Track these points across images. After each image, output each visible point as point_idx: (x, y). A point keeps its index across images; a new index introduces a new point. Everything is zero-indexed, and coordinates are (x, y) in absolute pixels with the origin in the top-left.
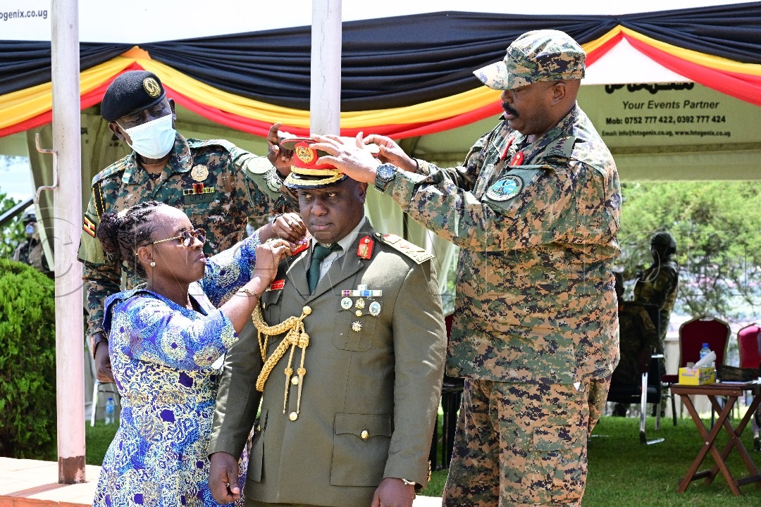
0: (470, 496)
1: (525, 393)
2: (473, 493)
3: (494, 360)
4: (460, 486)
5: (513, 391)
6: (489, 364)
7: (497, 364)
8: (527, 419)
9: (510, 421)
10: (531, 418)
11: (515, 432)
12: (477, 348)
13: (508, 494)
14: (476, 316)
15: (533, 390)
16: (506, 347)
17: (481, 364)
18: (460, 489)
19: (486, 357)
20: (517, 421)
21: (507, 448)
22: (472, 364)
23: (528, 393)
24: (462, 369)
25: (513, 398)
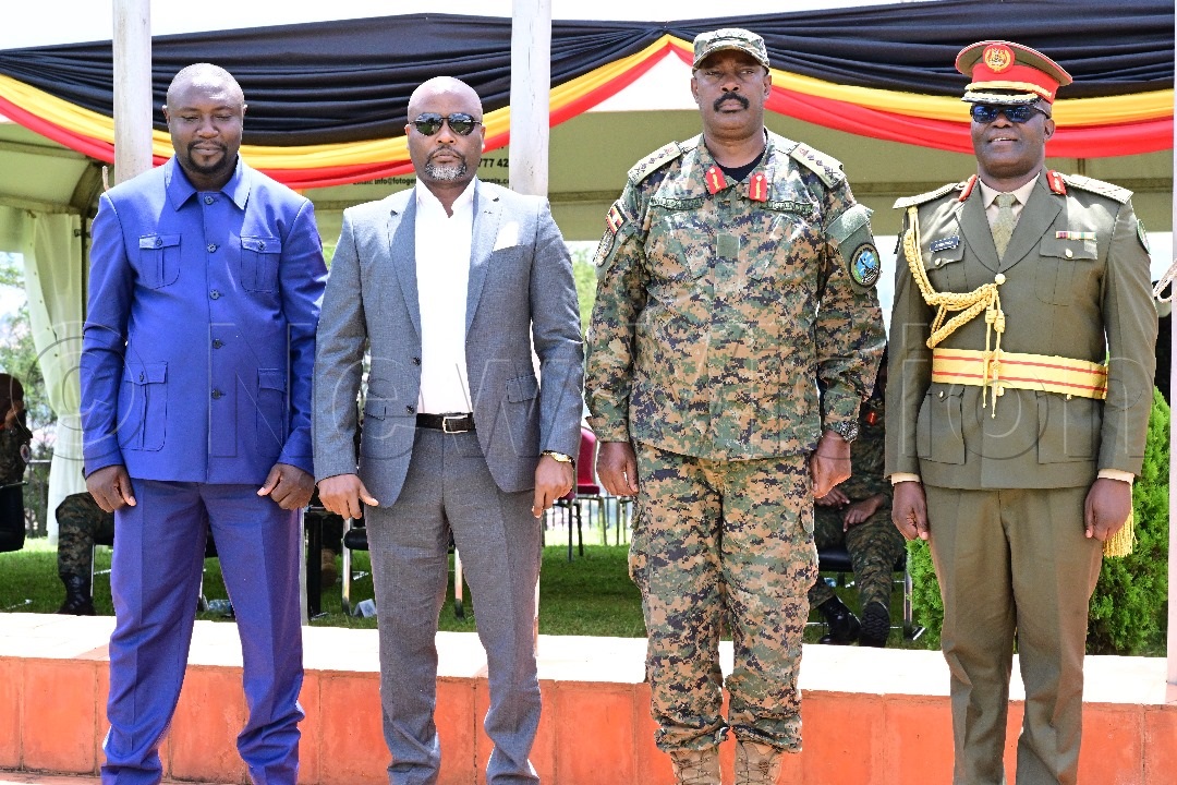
0: (700, 603)
1: (792, 468)
2: (702, 599)
3: (759, 433)
4: (687, 595)
5: (780, 468)
6: (754, 439)
7: (763, 437)
8: (796, 499)
9: (778, 504)
10: (800, 497)
11: (782, 516)
12: (739, 423)
13: (773, 589)
14: (747, 380)
15: (800, 465)
16: (773, 417)
17: (747, 441)
18: (688, 599)
19: (749, 432)
20: (786, 502)
21: (771, 536)
22: (737, 442)
23: (795, 468)
24: (731, 450)
25: (780, 476)
